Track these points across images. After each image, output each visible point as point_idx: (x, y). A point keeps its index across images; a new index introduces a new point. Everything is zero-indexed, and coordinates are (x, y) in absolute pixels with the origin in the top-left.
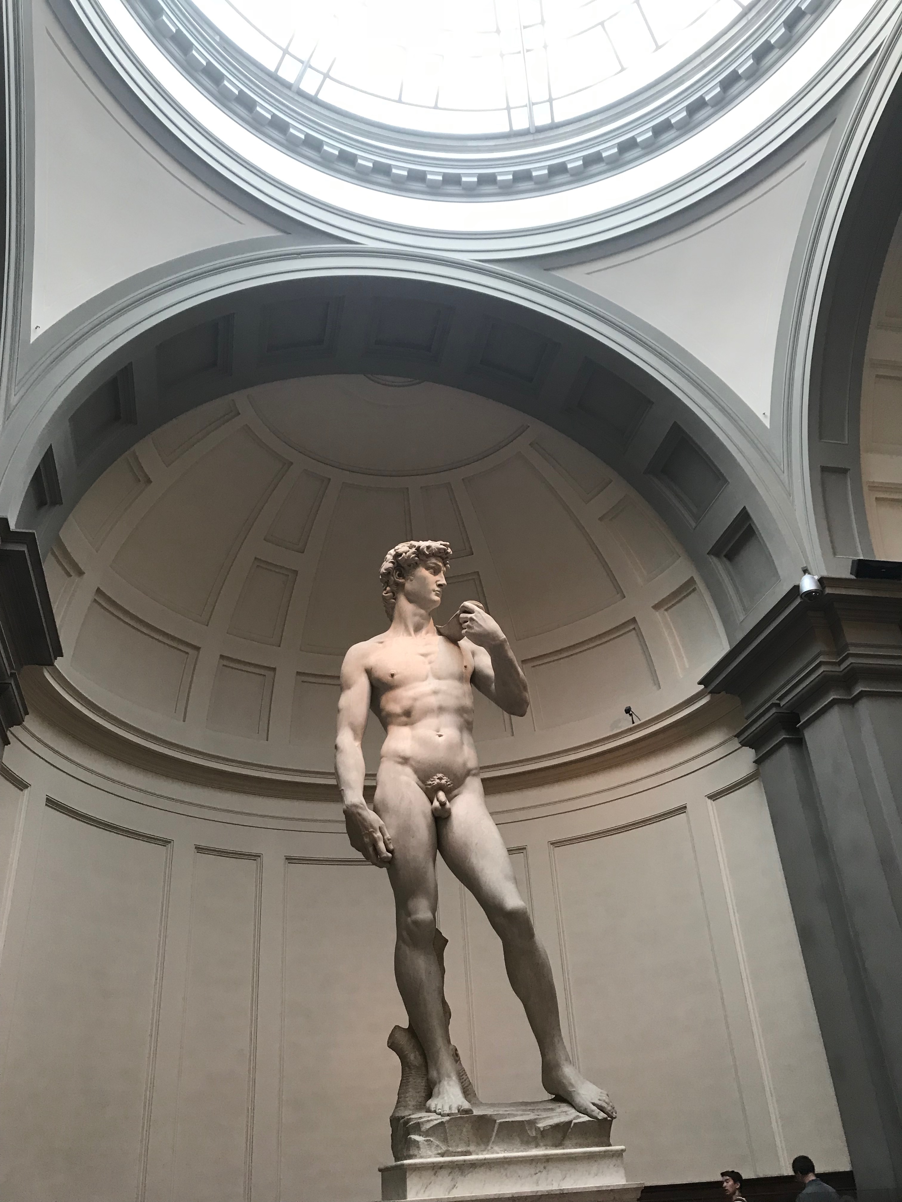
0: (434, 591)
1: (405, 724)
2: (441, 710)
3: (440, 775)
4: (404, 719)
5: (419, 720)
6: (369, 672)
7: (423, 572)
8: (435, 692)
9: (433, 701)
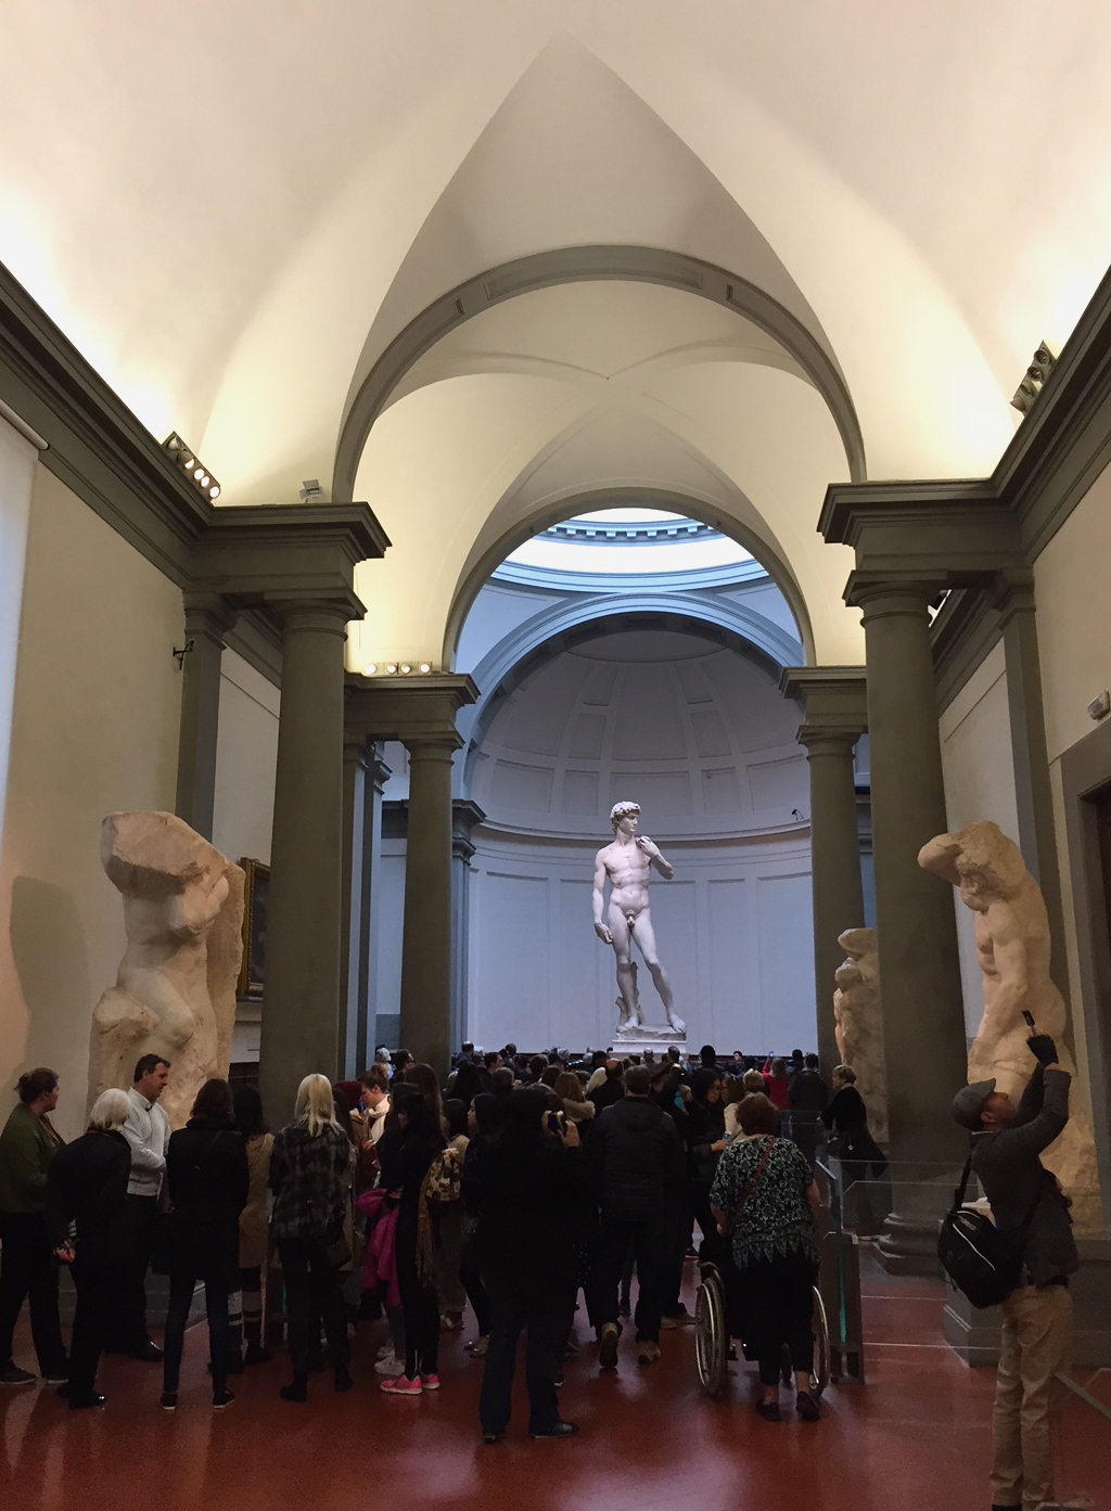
0: (632, 828)
2: (633, 883)
3: (631, 910)
4: (618, 886)
6: (605, 865)
7: (627, 820)
8: (630, 875)
9: (629, 879)
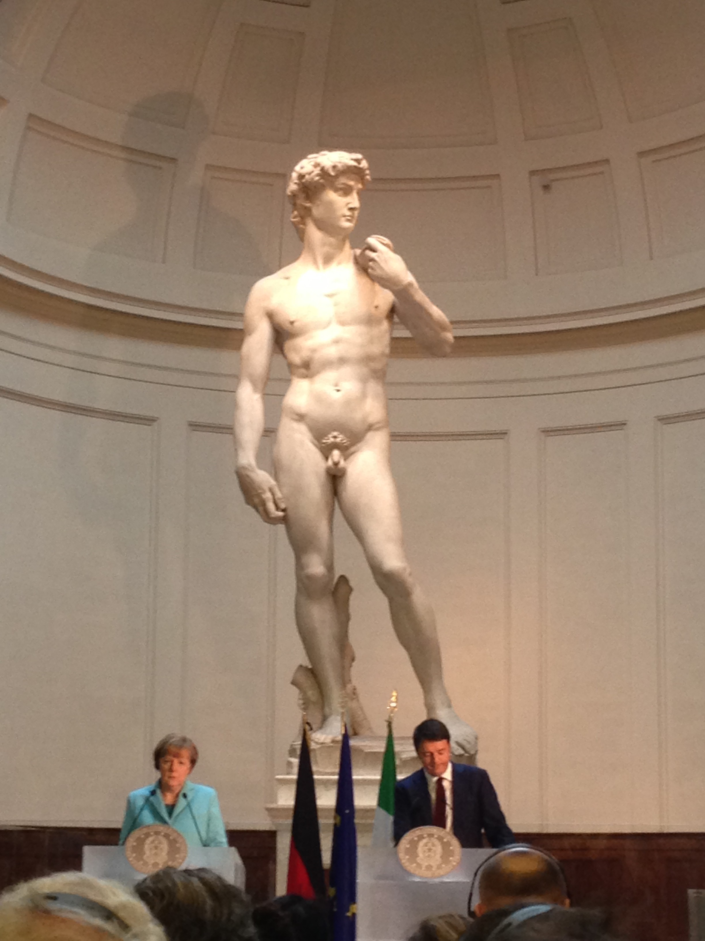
0: (345, 216)
1: (305, 376)
3: (335, 434)
4: (303, 371)
5: (318, 372)
